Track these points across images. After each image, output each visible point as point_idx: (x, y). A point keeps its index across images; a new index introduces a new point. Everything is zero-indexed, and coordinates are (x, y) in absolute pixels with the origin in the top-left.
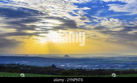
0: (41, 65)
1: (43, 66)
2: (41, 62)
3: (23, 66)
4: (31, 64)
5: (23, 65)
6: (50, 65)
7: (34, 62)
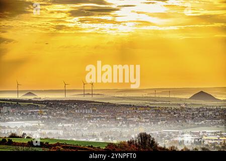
0: (94, 136)
1: (101, 140)
2: (90, 123)
3: (14, 140)
4: (47, 132)
5: (13, 136)
6: (133, 136)
7: (60, 125)
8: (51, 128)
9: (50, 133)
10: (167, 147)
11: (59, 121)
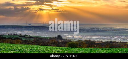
5: (25, 35)
6: (56, 36)
7: (37, 33)
8: (35, 33)
9: (35, 35)
10: (65, 39)
11: (37, 31)
